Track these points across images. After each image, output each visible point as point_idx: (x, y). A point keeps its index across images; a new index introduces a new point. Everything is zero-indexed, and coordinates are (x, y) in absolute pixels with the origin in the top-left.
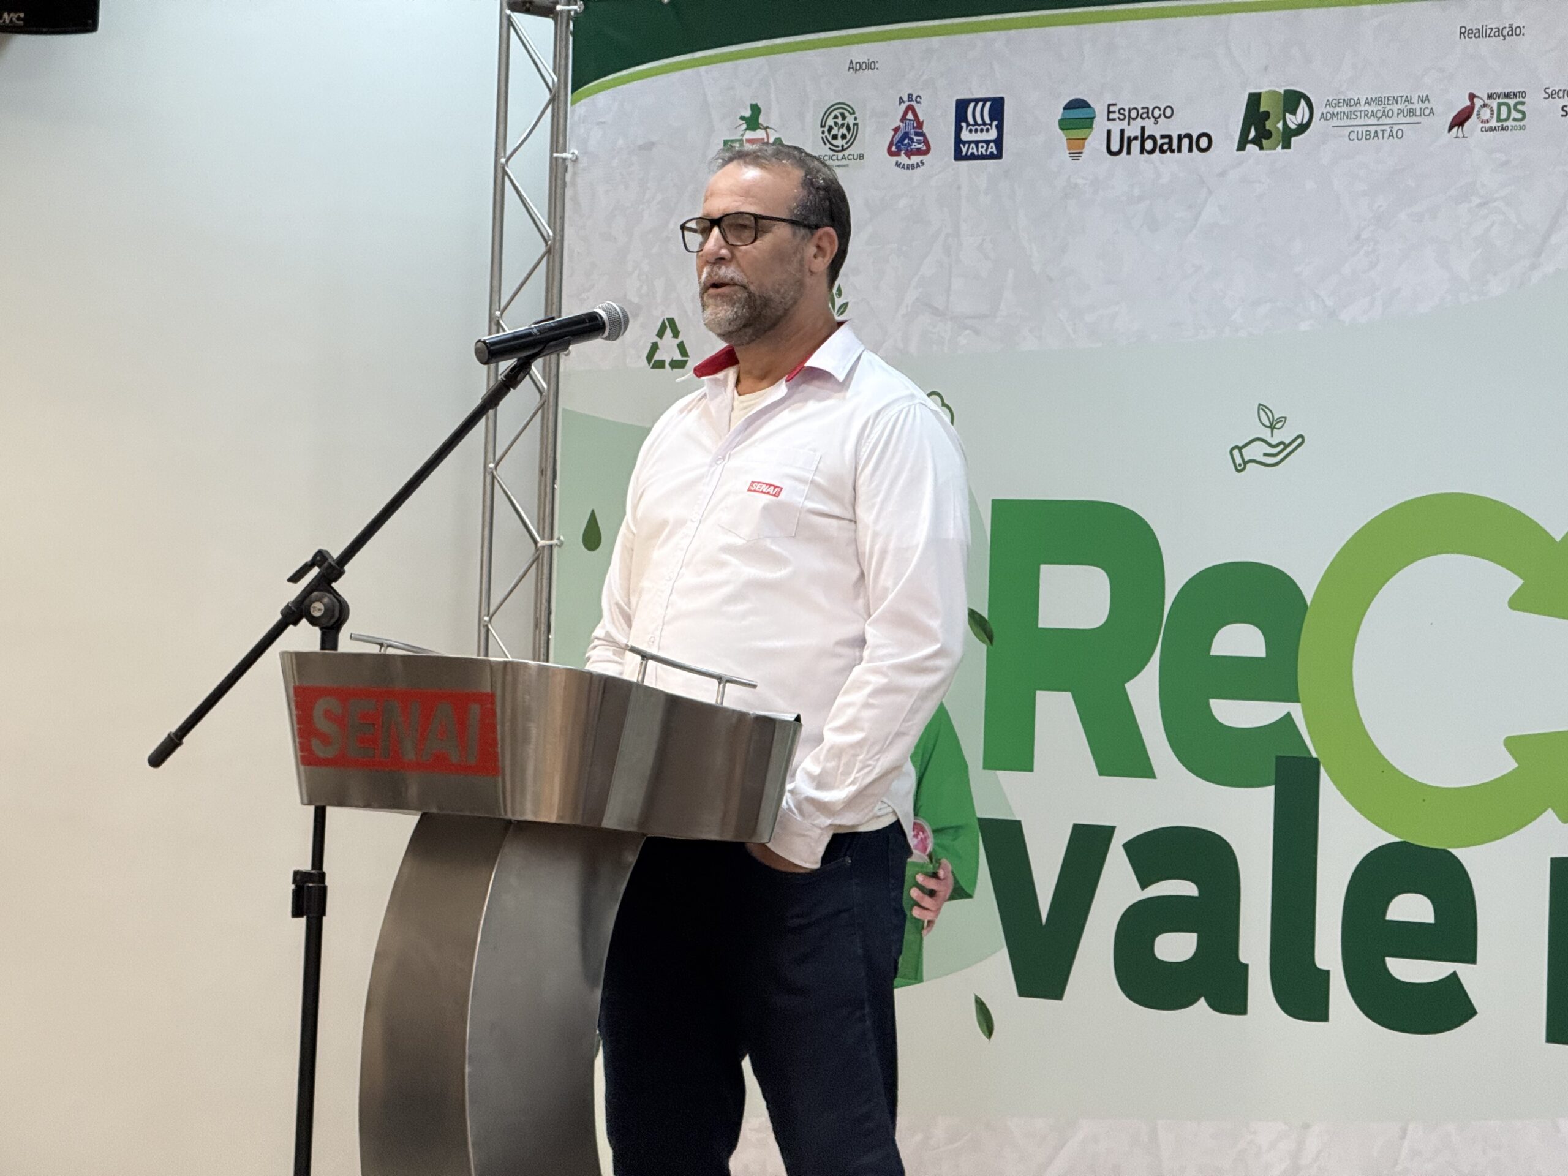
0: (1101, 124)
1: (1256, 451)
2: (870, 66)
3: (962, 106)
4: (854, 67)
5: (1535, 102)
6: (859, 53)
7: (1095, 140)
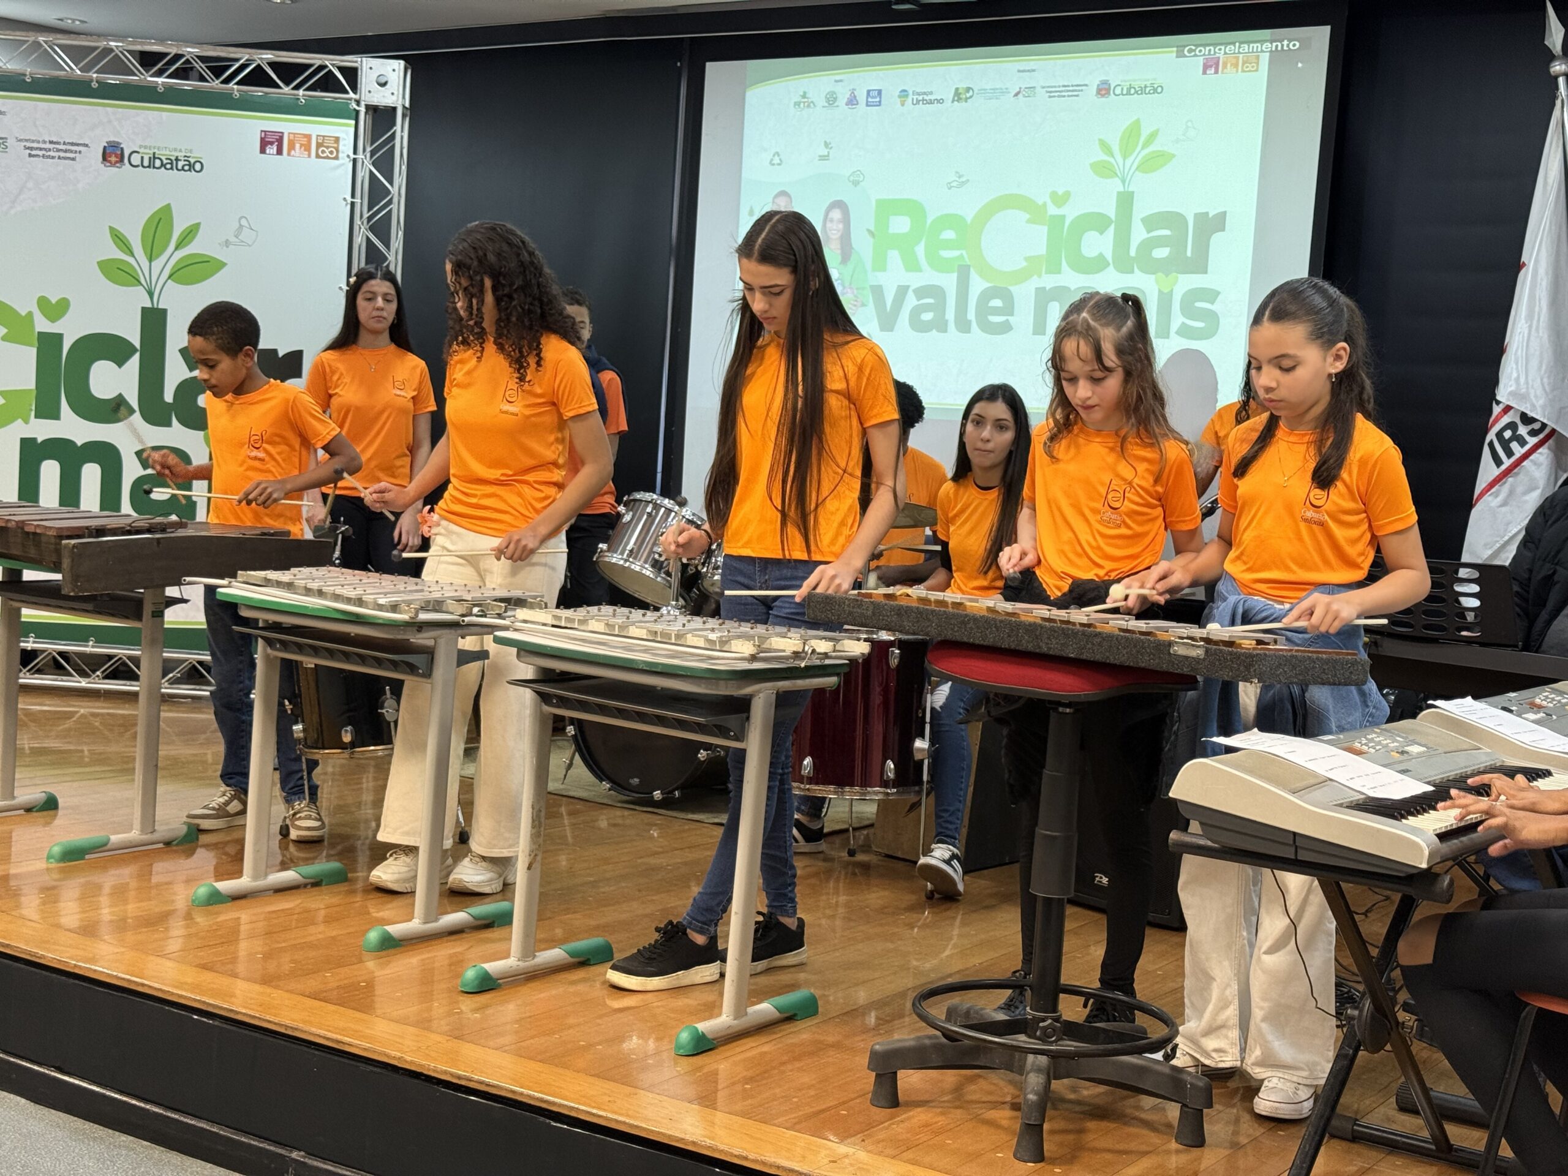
5: (11, 142)
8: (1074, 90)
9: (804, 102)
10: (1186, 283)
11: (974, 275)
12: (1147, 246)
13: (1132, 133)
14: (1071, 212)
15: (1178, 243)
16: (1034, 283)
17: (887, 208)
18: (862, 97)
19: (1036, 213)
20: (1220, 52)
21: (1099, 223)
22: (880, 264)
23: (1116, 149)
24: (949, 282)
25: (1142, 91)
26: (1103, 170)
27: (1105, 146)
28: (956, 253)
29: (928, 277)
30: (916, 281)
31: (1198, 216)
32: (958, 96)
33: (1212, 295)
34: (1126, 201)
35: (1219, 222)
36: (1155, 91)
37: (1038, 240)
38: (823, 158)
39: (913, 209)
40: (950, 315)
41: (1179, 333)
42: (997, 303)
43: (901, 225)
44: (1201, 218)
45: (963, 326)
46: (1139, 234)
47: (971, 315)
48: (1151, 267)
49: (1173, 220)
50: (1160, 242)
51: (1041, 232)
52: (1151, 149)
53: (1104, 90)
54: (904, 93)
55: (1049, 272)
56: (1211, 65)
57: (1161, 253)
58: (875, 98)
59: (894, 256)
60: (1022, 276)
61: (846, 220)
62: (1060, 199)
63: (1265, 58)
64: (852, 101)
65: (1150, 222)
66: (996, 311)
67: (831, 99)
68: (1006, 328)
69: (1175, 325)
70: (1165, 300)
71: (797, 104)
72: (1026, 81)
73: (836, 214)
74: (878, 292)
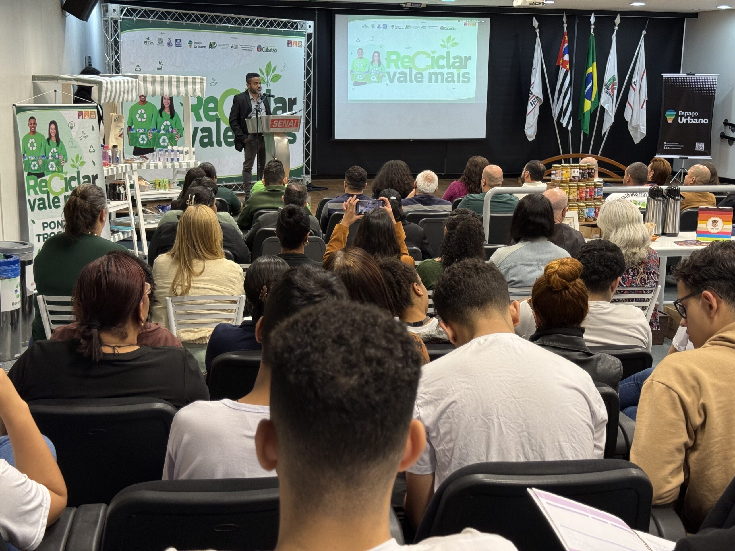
0: (193, 44)
1: (212, 84)
2: (164, 33)
3: (176, 40)
4: (162, 33)
5: (239, 46)
6: (162, 32)
7: (193, 46)
8: (435, 28)
9: (365, 26)
10: (463, 71)
11: (413, 69)
12: (454, 63)
13: (449, 39)
14: (436, 55)
15: (460, 62)
16: (428, 71)
17: (390, 53)
18: (382, 26)
19: (428, 55)
20: (467, 22)
21: (443, 58)
22: (389, 67)
23: (446, 41)
24: (407, 71)
25: (451, 29)
26: (443, 46)
27: (443, 41)
28: (408, 64)
29: (402, 70)
30: (399, 71)
31: (464, 57)
32: (407, 27)
33: (468, 74)
34: (449, 53)
35: (469, 58)
36: (454, 29)
37: (429, 62)
38: (371, 40)
39: (397, 54)
40: (408, 78)
41: (462, 82)
42: (419, 76)
43: (393, 57)
44: (465, 57)
45: (411, 81)
46: (452, 60)
47: (413, 78)
48: (455, 68)
49: (460, 57)
50: (457, 62)
51: (430, 60)
52: (454, 42)
53: (442, 28)
54: (393, 26)
55: (432, 68)
56: (466, 24)
57: (457, 64)
58: (385, 26)
59: (392, 65)
60: (425, 69)
61: (379, 56)
62: (434, 52)
63: (477, 24)
64: (379, 27)
65: (454, 58)
66: (419, 78)
67: (373, 26)
68: (422, 81)
69: (461, 80)
70: (458, 75)
71: (363, 27)
72: (424, 25)
73: (376, 54)
74: (388, 73)
